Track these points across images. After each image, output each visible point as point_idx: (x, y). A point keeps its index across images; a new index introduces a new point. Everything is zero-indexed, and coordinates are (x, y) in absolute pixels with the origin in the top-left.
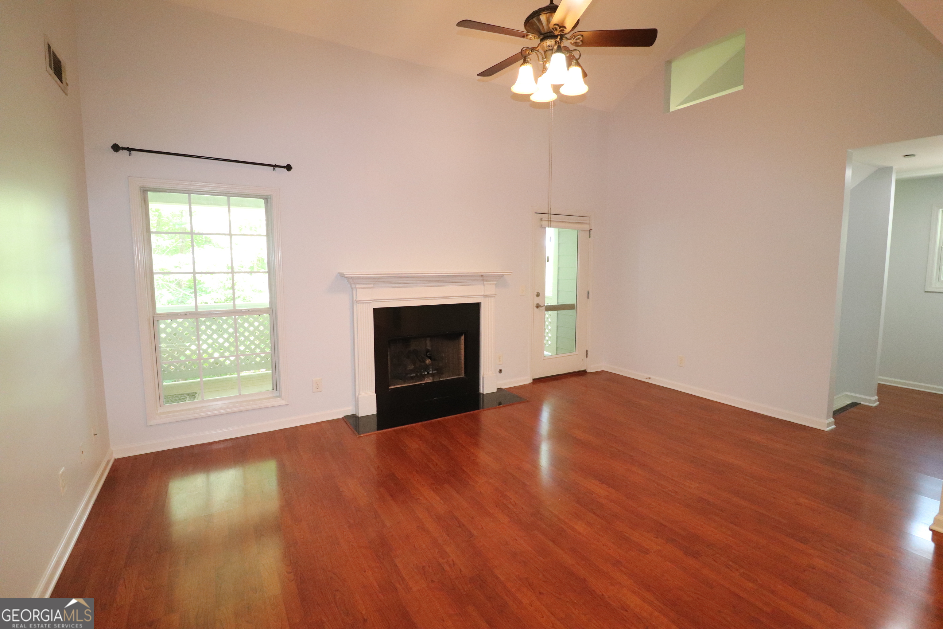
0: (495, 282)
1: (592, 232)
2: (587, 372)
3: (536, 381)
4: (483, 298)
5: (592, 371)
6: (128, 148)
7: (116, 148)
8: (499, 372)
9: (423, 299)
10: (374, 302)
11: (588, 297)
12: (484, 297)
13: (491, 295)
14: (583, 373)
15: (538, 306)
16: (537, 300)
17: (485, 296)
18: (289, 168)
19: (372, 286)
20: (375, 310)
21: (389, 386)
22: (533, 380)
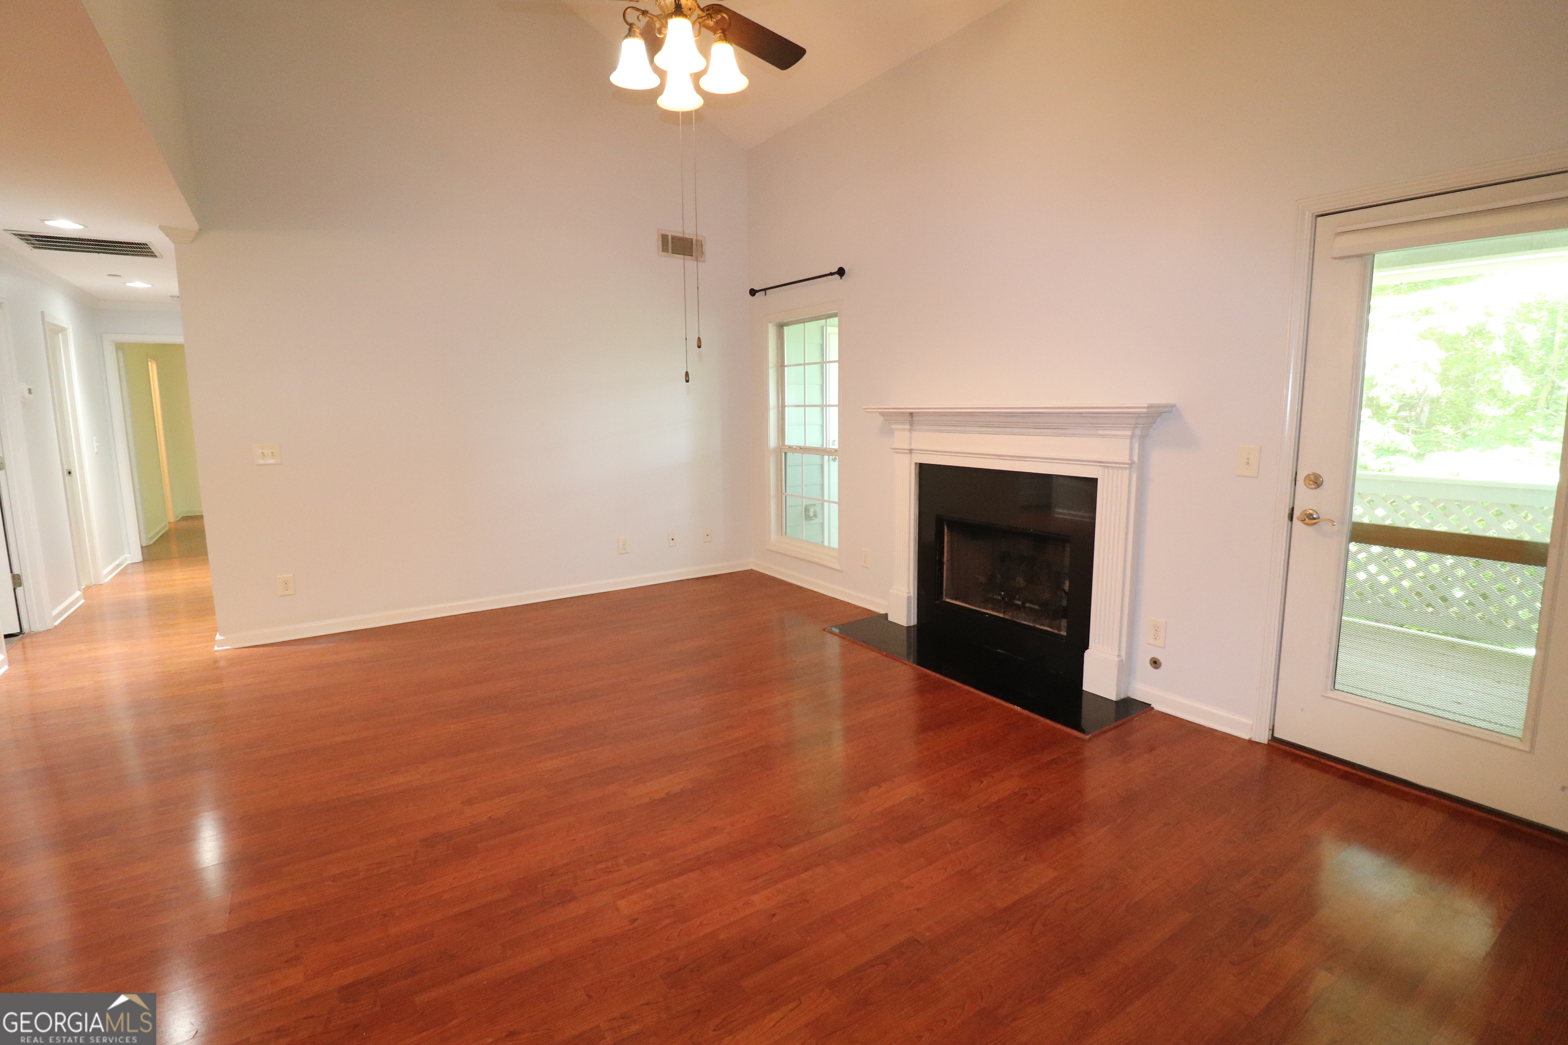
0: (1129, 433)
3: (1280, 747)
4: (1101, 469)
6: (758, 289)
7: (752, 292)
8: (1151, 664)
10: (915, 453)
12: (1105, 465)
15: (1311, 518)
16: (1309, 499)
17: (1107, 464)
18: (843, 271)
19: (908, 427)
20: (920, 466)
21: (944, 597)
22: (1274, 739)
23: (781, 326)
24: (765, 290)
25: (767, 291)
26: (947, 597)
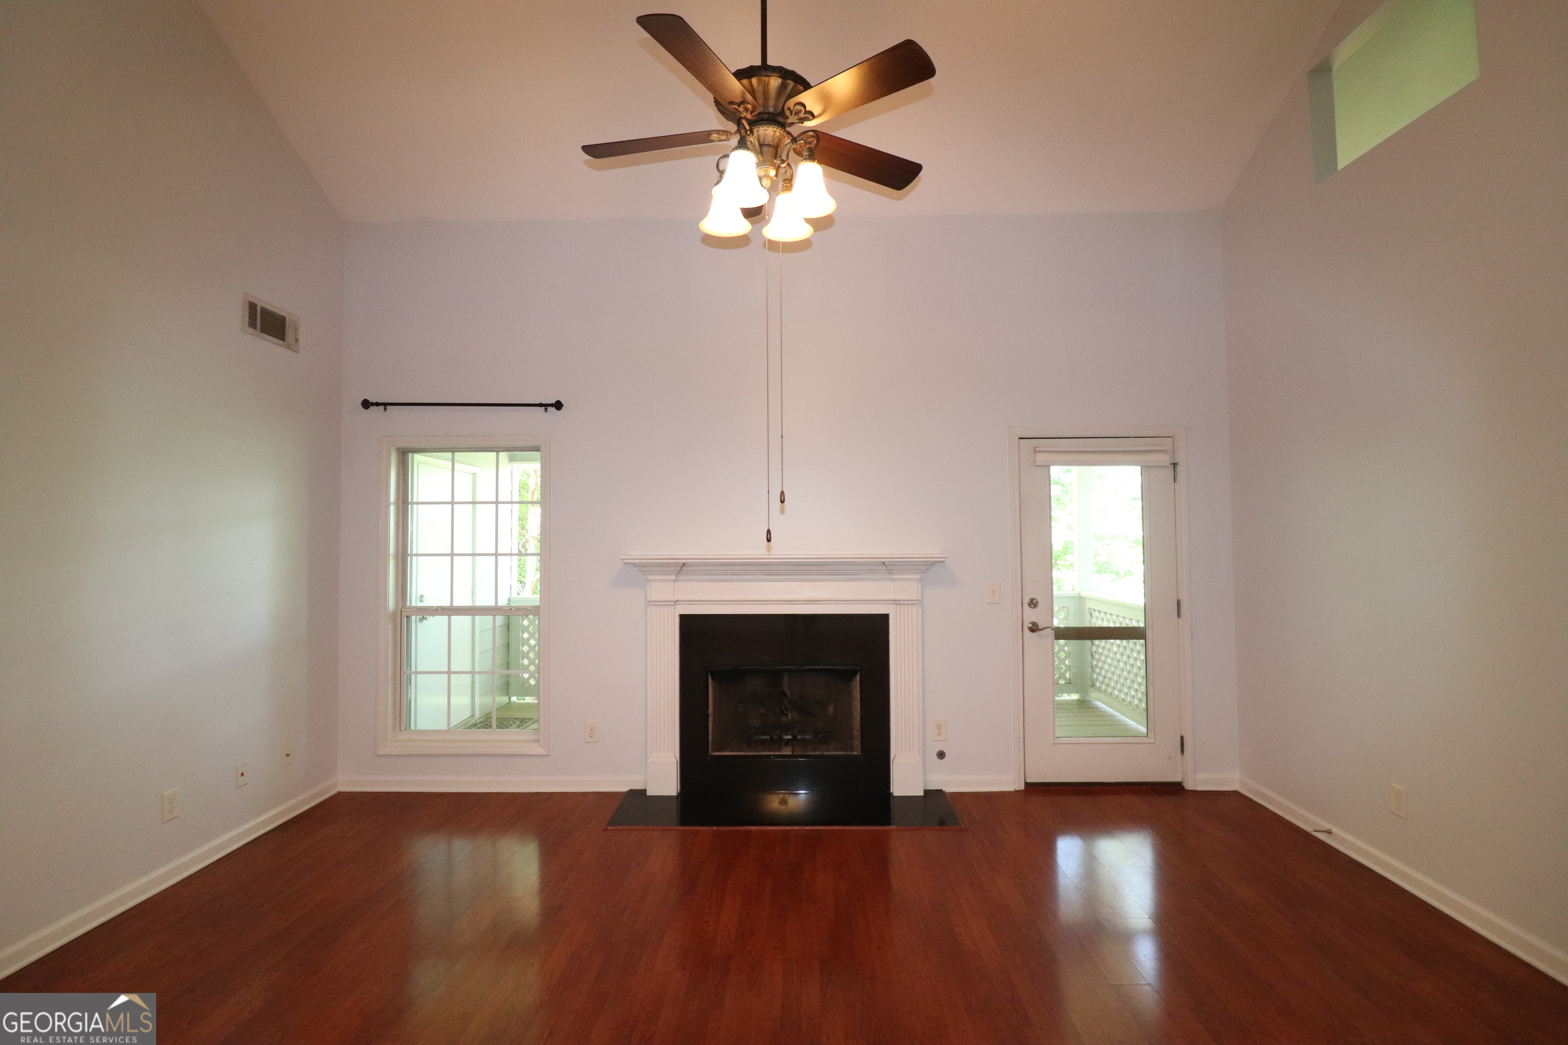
0: (918, 576)
1: (1180, 469)
2: (1186, 788)
3: (1032, 788)
4: (893, 606)
5: (1199, 788)
6: (377, 403)
7: (366, 404)
8: (938, 757)
9: (766, 603)
10: (680, 604)
11: (1179, 615)
12: (894, 604)
13: (908, 600)
14: (1175, 789)
15: (1034, 628)
16: (1031, 616)
17: (896, 602)
18: (558, 405)
19: (673, 577)
20: (683, 617)
21: (710, 751)
22: (1027, 784)
23: (404, 454)
24: (385, 405)
25: (388, 407)
26: (713, 751)
